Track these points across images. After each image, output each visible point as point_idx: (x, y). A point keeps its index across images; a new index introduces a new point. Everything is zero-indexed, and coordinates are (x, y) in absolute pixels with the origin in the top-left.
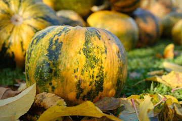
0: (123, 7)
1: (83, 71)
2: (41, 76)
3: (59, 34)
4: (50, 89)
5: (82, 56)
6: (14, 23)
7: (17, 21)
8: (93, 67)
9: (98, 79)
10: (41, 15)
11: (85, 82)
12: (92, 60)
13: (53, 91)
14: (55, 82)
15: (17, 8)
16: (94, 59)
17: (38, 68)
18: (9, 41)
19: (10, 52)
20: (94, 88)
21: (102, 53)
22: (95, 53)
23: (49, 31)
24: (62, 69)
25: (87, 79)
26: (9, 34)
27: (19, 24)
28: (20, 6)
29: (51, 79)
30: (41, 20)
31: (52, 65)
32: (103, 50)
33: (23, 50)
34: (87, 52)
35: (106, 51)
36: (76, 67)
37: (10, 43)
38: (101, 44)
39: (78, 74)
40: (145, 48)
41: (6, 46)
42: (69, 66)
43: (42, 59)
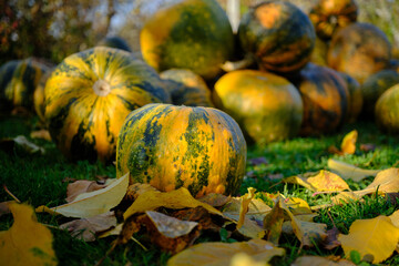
0: (279, 65)
1: (183, 159)
2: (135, 164)
3: (159, 116)
4: (145, 179)
5: (184, 143)
6: (97, 92)
7: (101, 89)
8: (196, 156)
9: (201, 171)
10: (137, 81)
11: (185, 172)
12: (195, 148)
13: (148, 182)
14: (150, 172)
15: (102, 70)
16: (198, 146)
17: (132, 155)
18: (89, 119)
19: (90, 137)
20: (197, 181)
21: (208, 139)
22: (199, 139)
23: (147, 111)
24: (160, 156)
25: (189, 169)
26: (89, 109)
27: (105, 93)
28: (107, 67)
29: (147, 168)
30: (137, 88)
31: (148, 152)
32: (210, 136)
33: (108, 134)
34: (189, 137)
35: (213, 138)
36: (176, 155)
37: (91, 123)
38: (208, 129)
39: (178, 162)
40: (317, 137)
41: (85, 127)
42: (167, 153)
43: (137, 144)
